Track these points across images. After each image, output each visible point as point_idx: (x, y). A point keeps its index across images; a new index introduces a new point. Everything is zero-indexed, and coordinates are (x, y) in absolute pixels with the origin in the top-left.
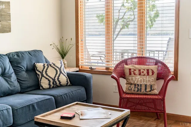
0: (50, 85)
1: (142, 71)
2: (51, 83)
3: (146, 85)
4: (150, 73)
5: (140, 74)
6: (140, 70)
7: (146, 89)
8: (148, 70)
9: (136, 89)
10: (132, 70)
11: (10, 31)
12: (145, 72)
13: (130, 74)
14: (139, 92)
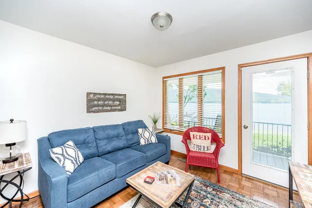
0: (145, 142)
1: (201, 136)
2: (146, 142)
3: (204, 147)
4: (207, 138)
5: (200, 139)
6: (200, 136)
7: (204, 149)
8: (205, 136)
9: (198, 149)
10: (195, 136)
11: (126, 110)
12: (203, 138)
13: (194, 138)
14: (199, 151)
